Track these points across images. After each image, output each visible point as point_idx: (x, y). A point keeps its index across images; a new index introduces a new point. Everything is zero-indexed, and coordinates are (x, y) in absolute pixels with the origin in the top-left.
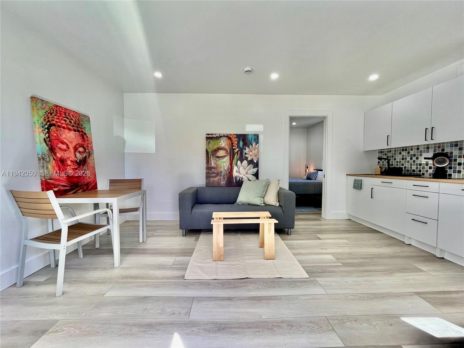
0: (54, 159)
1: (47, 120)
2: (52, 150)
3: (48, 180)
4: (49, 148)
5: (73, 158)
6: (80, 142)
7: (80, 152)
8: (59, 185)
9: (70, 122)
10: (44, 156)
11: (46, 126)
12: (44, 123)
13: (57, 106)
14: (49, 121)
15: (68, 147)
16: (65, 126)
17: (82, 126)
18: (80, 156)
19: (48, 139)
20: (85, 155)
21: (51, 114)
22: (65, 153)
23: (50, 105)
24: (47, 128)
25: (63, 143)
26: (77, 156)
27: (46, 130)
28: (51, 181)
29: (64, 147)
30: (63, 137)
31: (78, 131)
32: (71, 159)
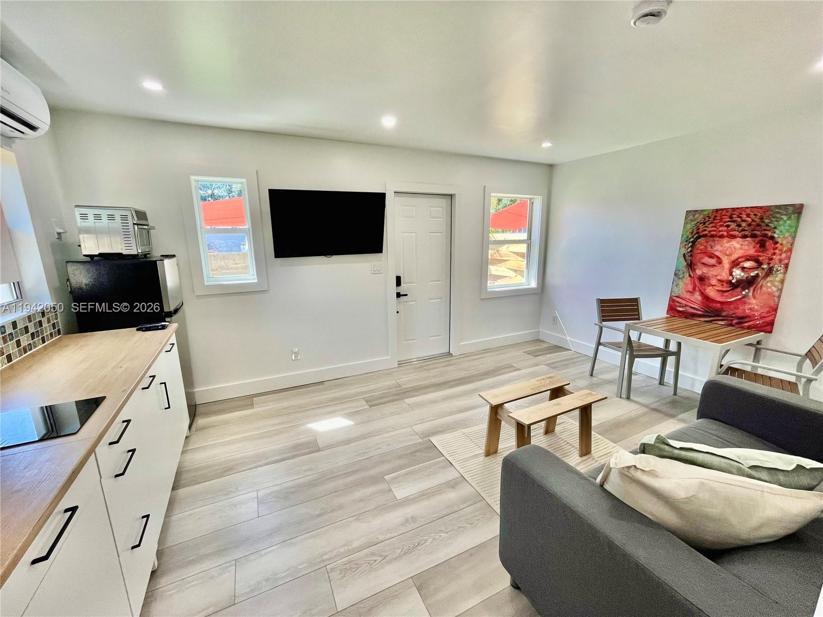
0: (690, 276)
1: (694, 233)
2: (691, 266)
3: (674, 297)
4: (687, 264)
5: (724, 275)
6: (752, 252)
7: (743, 269)
8: (686, 306)
9: (739, 226)
10: (677, 272)
11: (692, 240)
12: (690, 237)
13: (717, 210)
14: (698, 233)
15: (720, 261)
16: (725, 234)
17: (767, 225)
18: (742, 274)
19: (689, 254)
20: (756, 272)
21: (704, 223)
22: (711, 269)
23: (705, 213)
24: (692, 242)
25: (711, 256)
26: (734, 274)
27: (690, 244)
28: (678, 300)
29: (713, 261)
30: (715, 249)
31: (754, 236)
32: (719, 278)
